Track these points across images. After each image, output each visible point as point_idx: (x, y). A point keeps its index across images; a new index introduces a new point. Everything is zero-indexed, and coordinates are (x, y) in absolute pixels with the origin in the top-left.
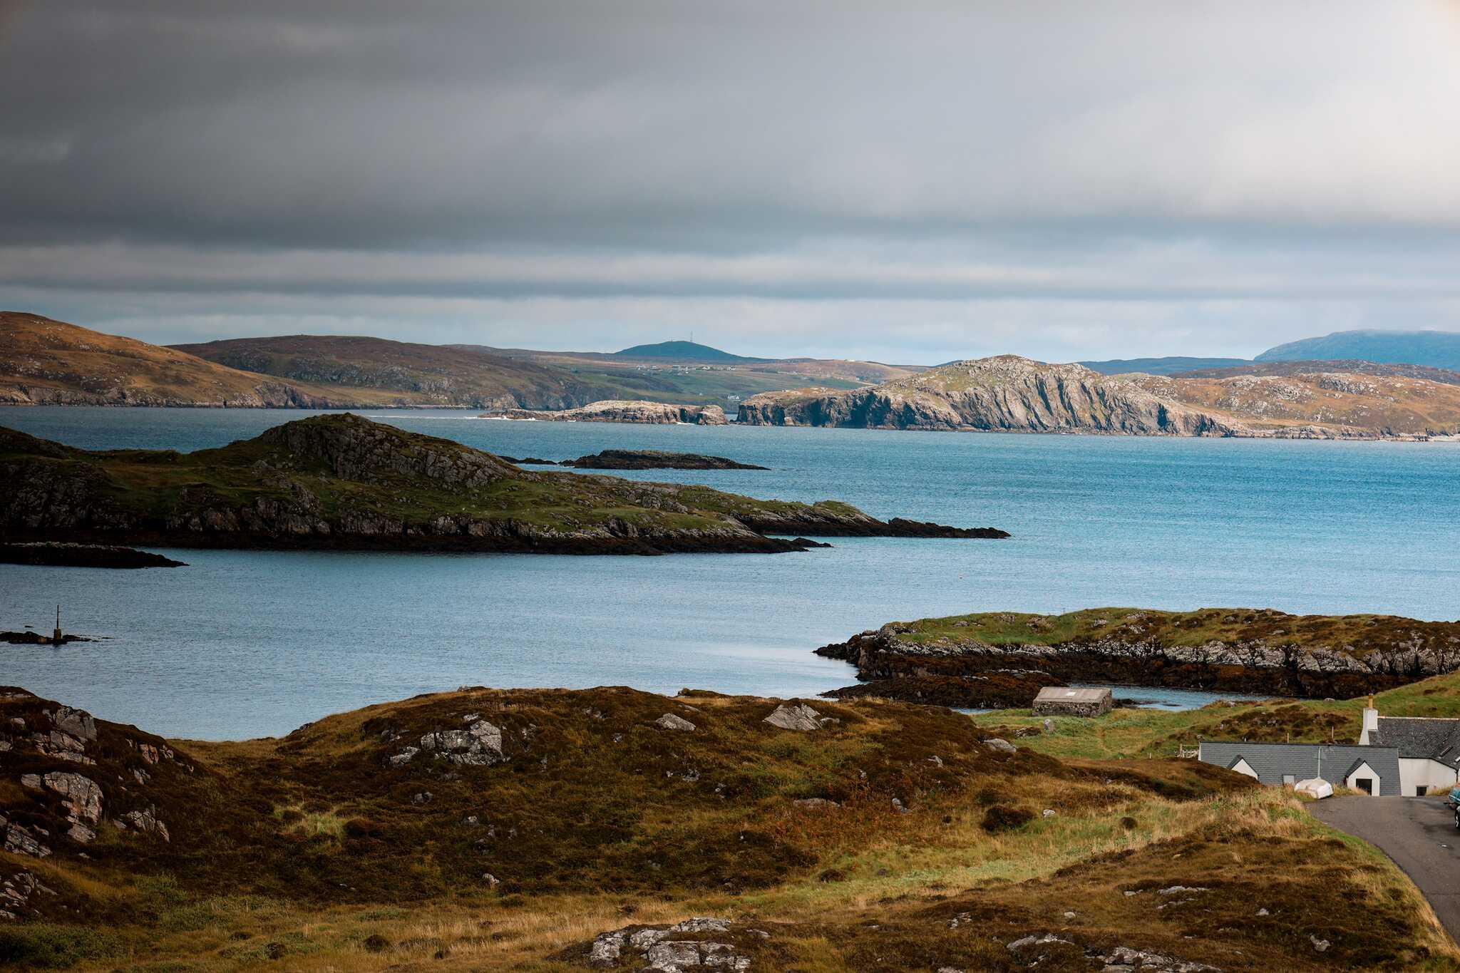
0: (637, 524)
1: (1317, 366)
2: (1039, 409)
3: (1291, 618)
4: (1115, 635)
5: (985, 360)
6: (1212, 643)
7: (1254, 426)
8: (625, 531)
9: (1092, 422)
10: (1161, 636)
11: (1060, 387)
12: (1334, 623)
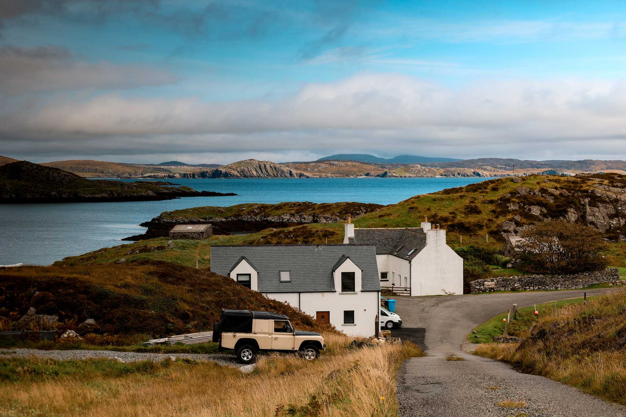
0: (117, 192)
1: (329, 161)
2: (260, 172)
3: (315, 204)
4: (249, 213)
5: (246, 160)
6: (285, 214)
7: (314, 175)
8: (113, 195)
9: (273, 175)
10: (266, 213)
11: (265, 167)
12: (332, 205)
